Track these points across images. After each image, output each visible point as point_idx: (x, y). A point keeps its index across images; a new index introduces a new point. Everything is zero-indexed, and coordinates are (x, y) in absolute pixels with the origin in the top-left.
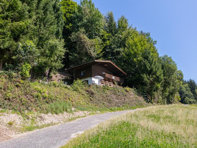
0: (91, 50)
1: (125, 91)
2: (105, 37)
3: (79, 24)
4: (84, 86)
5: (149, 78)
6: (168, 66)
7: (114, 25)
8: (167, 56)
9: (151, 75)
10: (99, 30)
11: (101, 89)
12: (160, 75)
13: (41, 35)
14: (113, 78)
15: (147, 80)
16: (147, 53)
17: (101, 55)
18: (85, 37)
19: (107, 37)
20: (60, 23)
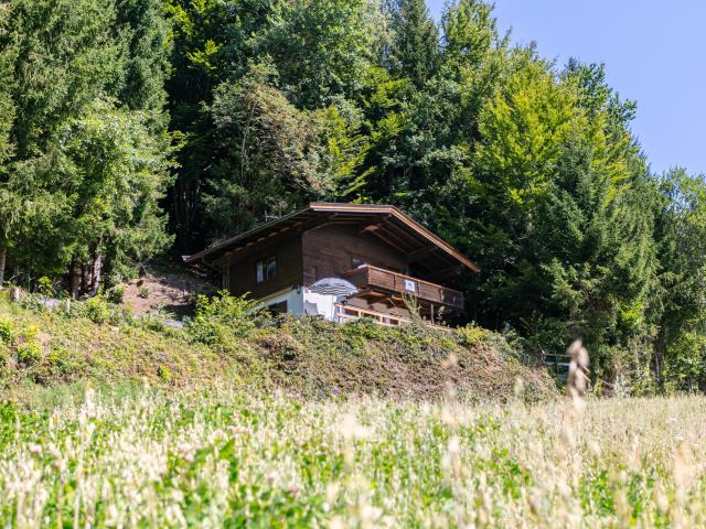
0: (305, 163)
1: (460, 344)
2: (380, 97)
3: (252, 42)
4: (250, 323)
5: (580, 277)
6: (685, 221)
7: (428, 35)
8: (682, 172)
9: (586, 264)
10: (349, 64)
11: (334, 337)
12: (633, 263)
13: (32, 93)
14: (410, 286)
15: (566, 286)
16: (573, 160)
17: (359, 182)
18: (280, 100)
19: (390, 97)
20: (149, 39)
